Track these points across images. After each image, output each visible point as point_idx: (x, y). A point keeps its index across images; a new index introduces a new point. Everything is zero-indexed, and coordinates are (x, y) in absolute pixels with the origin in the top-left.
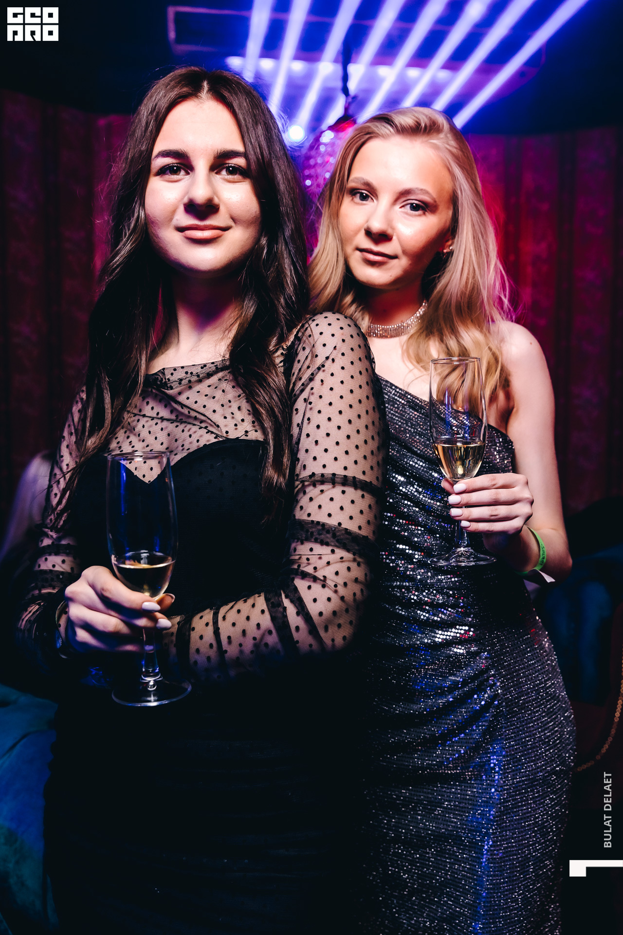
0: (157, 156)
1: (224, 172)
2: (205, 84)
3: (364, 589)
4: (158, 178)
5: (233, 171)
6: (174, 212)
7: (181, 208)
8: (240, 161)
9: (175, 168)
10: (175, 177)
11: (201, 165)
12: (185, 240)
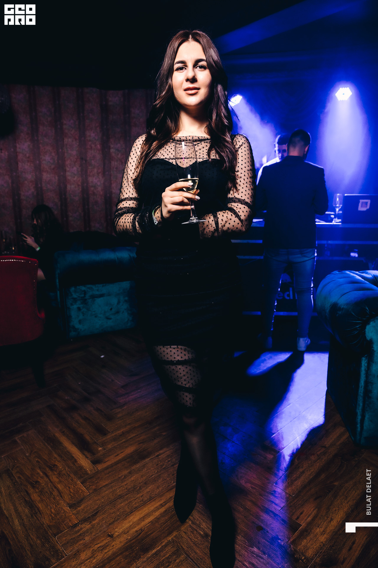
0: (175, 64)
1: (198, 68)
2: (190, 36)
3: (251, 211)
4: (176, 71)
5: (201, 67)
6: (182, 83)
7: (185, 81)
8: (204, 63)
9: (182, 67)
10: (181, 71)
11: (190, 65)
12: (187, 94)
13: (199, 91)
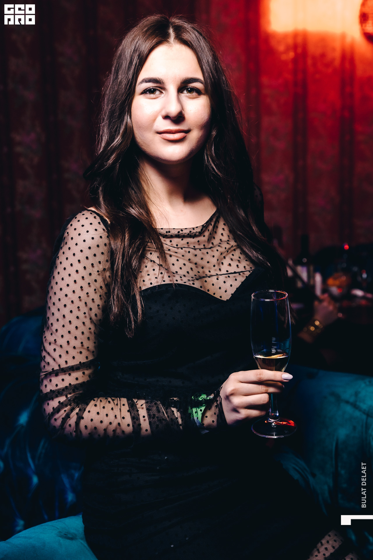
4: (141, 96)
7: (160, 117)
9: (152, 90)
13: (187, 134)
